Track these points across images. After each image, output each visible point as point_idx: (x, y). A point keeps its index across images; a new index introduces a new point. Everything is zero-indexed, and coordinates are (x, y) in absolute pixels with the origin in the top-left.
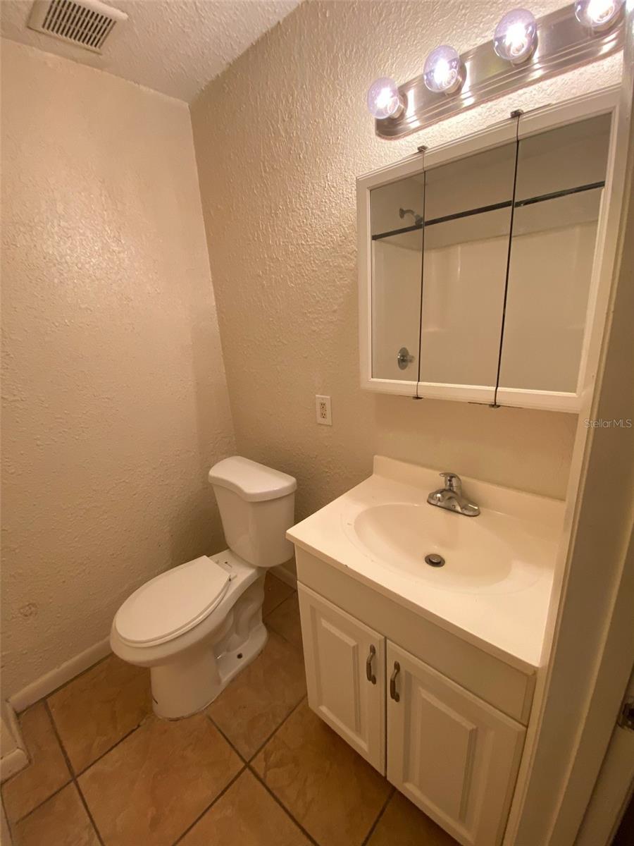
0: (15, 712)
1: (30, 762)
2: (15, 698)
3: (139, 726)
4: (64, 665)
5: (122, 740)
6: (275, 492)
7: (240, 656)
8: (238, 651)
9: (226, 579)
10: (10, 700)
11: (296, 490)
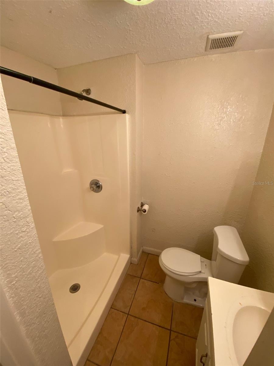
0: (143, 251)
1: (137, 265)
2: (144, 248)
3: (158, 283)
4: (156, 250)
5: (153, 282)
6: (232, 257)
7: (195, 300)
8: (196, 298)
9: (200, 270)
10: (143, 247)
11: (247, 265)
